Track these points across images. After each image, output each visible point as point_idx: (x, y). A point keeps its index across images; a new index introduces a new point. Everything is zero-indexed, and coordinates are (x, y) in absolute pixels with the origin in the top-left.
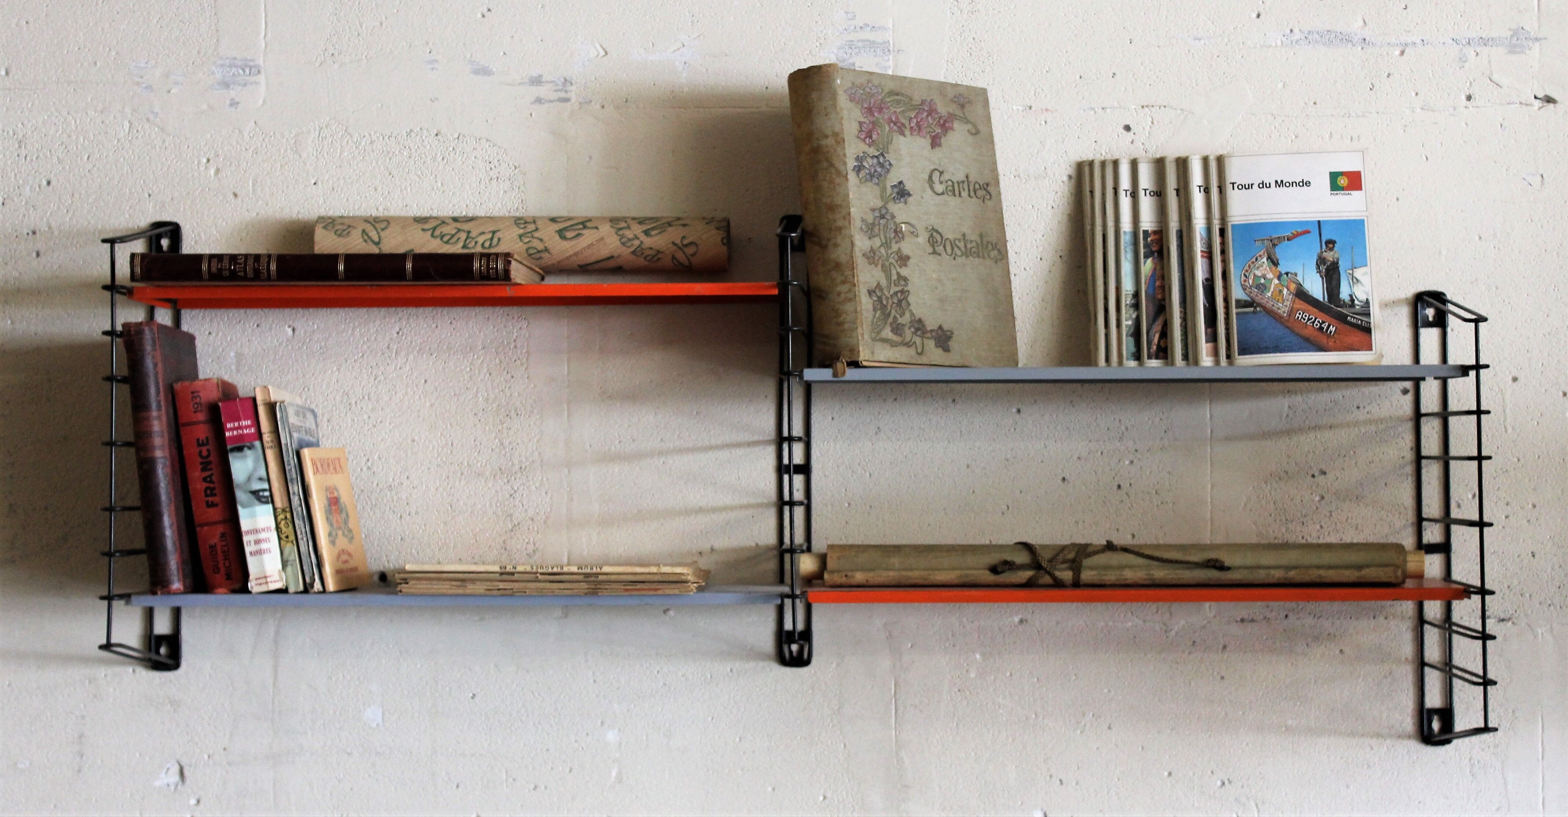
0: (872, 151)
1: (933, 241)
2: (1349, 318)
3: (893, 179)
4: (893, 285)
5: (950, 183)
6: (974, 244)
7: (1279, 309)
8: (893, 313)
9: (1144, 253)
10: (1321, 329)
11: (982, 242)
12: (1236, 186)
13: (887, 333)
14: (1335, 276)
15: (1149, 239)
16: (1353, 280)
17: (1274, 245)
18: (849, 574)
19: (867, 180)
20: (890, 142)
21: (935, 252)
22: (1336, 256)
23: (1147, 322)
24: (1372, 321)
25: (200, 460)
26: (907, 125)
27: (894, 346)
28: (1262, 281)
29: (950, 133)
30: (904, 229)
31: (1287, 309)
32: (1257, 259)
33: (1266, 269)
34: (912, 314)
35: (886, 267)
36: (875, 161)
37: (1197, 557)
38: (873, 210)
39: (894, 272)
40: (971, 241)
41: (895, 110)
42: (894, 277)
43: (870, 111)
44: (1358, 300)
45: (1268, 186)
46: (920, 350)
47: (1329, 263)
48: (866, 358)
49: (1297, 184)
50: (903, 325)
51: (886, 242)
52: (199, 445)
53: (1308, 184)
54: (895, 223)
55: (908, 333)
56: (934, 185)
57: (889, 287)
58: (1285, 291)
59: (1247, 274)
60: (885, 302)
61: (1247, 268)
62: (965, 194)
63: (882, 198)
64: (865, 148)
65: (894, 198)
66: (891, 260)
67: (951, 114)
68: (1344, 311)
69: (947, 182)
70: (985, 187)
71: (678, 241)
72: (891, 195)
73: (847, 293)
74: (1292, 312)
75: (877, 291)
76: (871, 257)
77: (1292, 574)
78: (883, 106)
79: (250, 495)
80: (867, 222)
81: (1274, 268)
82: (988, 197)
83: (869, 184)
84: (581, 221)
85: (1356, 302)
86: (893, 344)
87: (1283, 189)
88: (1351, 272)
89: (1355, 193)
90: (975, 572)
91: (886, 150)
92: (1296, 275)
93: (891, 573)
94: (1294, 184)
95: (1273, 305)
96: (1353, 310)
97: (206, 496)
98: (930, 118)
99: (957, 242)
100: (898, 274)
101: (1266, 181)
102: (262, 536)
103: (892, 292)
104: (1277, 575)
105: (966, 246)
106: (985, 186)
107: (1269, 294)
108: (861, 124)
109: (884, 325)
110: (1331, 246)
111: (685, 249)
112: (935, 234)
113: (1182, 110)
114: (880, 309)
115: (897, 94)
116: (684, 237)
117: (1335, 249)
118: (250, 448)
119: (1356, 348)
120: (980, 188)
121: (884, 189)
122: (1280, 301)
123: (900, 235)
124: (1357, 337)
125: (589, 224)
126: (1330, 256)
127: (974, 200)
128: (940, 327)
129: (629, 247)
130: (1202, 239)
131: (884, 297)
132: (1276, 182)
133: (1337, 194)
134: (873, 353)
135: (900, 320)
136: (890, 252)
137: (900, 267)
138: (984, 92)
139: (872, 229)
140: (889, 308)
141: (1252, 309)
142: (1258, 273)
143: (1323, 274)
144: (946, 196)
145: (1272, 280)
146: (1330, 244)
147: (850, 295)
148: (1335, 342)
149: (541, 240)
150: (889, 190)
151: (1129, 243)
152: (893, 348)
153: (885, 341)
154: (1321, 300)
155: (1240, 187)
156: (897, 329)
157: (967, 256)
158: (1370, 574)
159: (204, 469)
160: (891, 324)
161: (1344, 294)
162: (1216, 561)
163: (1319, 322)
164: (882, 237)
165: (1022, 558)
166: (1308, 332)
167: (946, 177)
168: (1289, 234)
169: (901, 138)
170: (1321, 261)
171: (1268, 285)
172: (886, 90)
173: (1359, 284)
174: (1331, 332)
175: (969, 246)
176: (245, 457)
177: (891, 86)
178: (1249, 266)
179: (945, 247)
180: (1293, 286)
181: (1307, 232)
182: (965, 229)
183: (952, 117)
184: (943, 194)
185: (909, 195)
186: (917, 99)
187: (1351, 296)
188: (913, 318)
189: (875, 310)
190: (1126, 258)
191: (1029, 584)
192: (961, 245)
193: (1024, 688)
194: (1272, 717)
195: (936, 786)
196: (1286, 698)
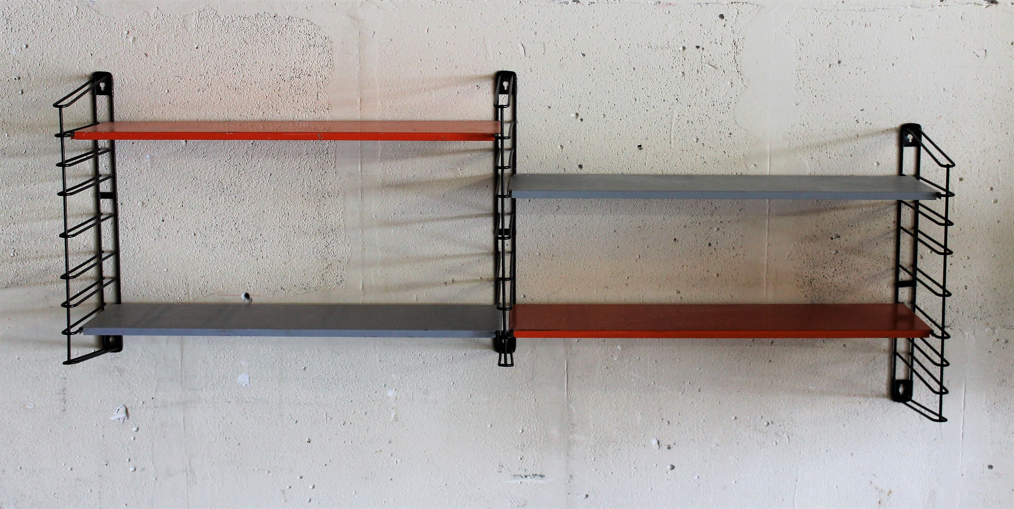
113: (757, 5)
193: (647, 367)
194: (800, 384)
195: (591, 424)
196: (809, 373)
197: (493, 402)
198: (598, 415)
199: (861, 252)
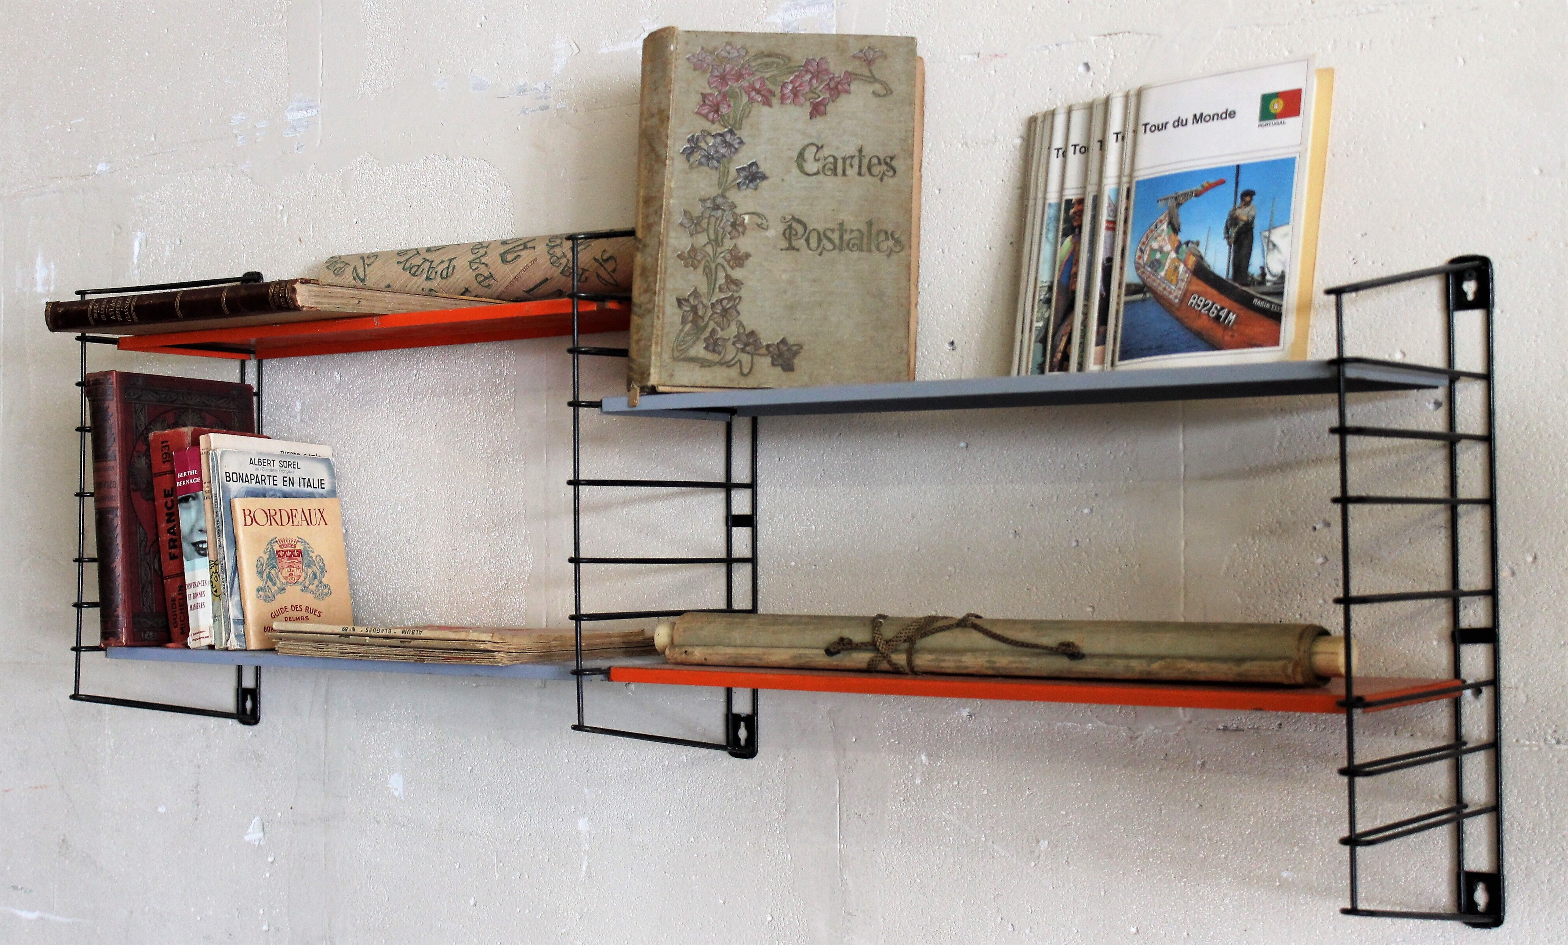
0: (716, 129)
1: (790, 233)
2: (1255, 300)
3: (742, 160)
4: (717, 290)
5: (831, 160)
6: (856, 234)
7: (1170, 293)
8: (712, 325)
9: (1064, 230)
10: (1218, 317)
11: (870, 232)
12: (1148, 127)
13: (699, 350)
14: (1246, 242)
15: (1072, 211)
16: (1268, 245)
17: (1179, 205)
18: (690, 650)
19: (701, 164)
20: (745, 115)
21: (791, 248)
22: (1252, 213)
23: (1054, 323)
24: (1284, 303)
25: (165, 510)
26: (778, 92)
27: (705, 367)
28: (1158, 256)
29: (843, 98)
30: (746, 221)
31: (1180, 292)
32: (1156, 226)
33: (1164, 239)
34: (741, 325)
35: (711, 269)
36: (719, 139)
37: (1050, 640)
38: (703, 200)
39: (722, 275)
40: (852, 231)
41: (763, 75)
42: (721, 280)
43: (723, 79)
44: (1271, 274)
45: (1184, 123)
46: (746, 371)
47: (1241, 223)
48: (662, 382)
49: (1219, 116)
50: (726, 340)
51: (717, 238)
52: (166, 496)
53: (1231, 114)
54: (734, 214)
55: (730, 352)
56: (805, 165)
57: (711, 292)
58: (1182, 268)
59: (1143, 248)
60: (700, 313)
61: (1144, 239)
62: (851, 172)
63: (720, 185)
64: (707, 125)
65: (739, 184)
66: (720, 260)
67: (850, 74)
68: (1251, 290)
69: (826, 159)
70: (888, 163)
71: (598, 257)
72: (734, 180)
73: (647, 303)
74: (1186, 295)
75: (692, 300)
76: (690, 258)
77: (1156, 666)
78: (744, 72)
79: (191, 546)
80: (691, 215)
81: (1173, 236)
82: (891, 173)
83: (705, 169)
84: (522, 242)
85: (1268, 277)
86: (704, 363)
87: (1202, 125)
88: (1267, 234)
89: (1290, 121)
90: (807, 652)
91: (737, 125)
92: (1198, 243)
93: (730, 650)
94: (1216, 117)
95: (1165, 289)
96: (1262, 289)
97: (170, 548)
98: (814, 81)
99: (829, 233)
100: (727, 277)
101: (1183, 117)
102: (199, 589)
103: (714, 300)
104: (1138, 667)
105: (841, 238)
106: (888, 160)
107: (1163, 274)
108: (704, 96)
109: (694, 343)
110: (1248, 199)
111: (606, 265)
112: (794, 225)
113: (1148, 34)
114: (691, 322)
115: (769, 55)
116: (604, 251)
117: (1253, 203)
118: (194, 499)
119: (1258, 343)
120: (880, 163)
121: (726, 173)
122: (1174, 282)
123: (740, 229)
124: (1261, 326)
125: (529, 245)
126: (1243, 214)
127: (868, 178)
128: (783, 341)
129: (558, 267)
130: (1109, 206)
131: (700, 307)
132: (1195, 116)
133: (1267, 125)
134: (671, 376)
135: (720, 334)
136: (719, 250)
137: (732, 268)
138: (911, 42)
139: (698, 224)
140: (706, 319)
141: (1140, 296)
142: (1155, 245)
143: (1232, 240)
144: (821, 177)
145: (1168, 253)
146: (1249, 195)
147: (649, 306)
148: (1232, 336)
149: (486, 265)
150: (733, 172)
151: (1053, 219)
152: (703, 369)
153: (693, 360)
154: (1224, 276)
155: (1153, 128)
156: (713, 345)
157: (841, 250)
158: (1252, 669)
159: (168, 521)
160: (706, 340)
161: (1254, 268)
162: (1068, 645)
163: (1216, 308)
164: (712, 232)
165: (860, 635)
166: (1203, 324)
167: (826, 152)
168: (1198, 187)
169: (765, 110)
170: (1233, 220)
171: (1163, 261)
172: (752, 52)
173: (1276, 251)
174: (1229, 322)
175: (846, 237)
176: (190, 508)
177: (762, 46)
178: (1147, 237)
179: (807, 241)
180: (1192, 260)
181: (1222, 182)
182: (841, 217)
183: (850, 77)
184: (818, 173)
185: (764, 177)
186: (799, 58)
187: (1263, 268)
188: (742, 330)
189: (684, 322)
190: (1047, 237)
191: (869, 670)
192: (835, 236)
193: (972, 802)
194: (1262, 866)
195: (880, 917)
196: (1279, 841)
197: (726, 856)
198: (890, 898)
199: (1377, 561)
